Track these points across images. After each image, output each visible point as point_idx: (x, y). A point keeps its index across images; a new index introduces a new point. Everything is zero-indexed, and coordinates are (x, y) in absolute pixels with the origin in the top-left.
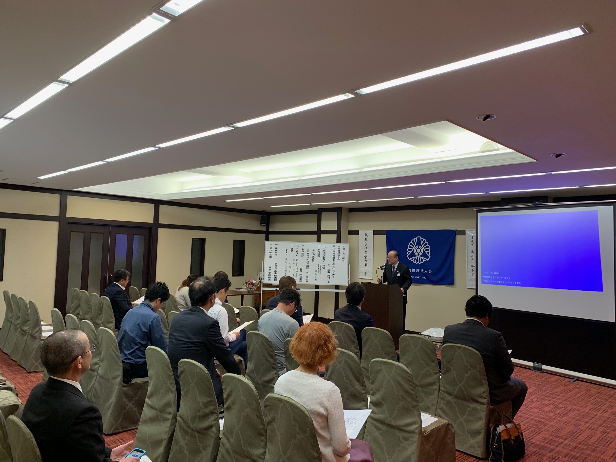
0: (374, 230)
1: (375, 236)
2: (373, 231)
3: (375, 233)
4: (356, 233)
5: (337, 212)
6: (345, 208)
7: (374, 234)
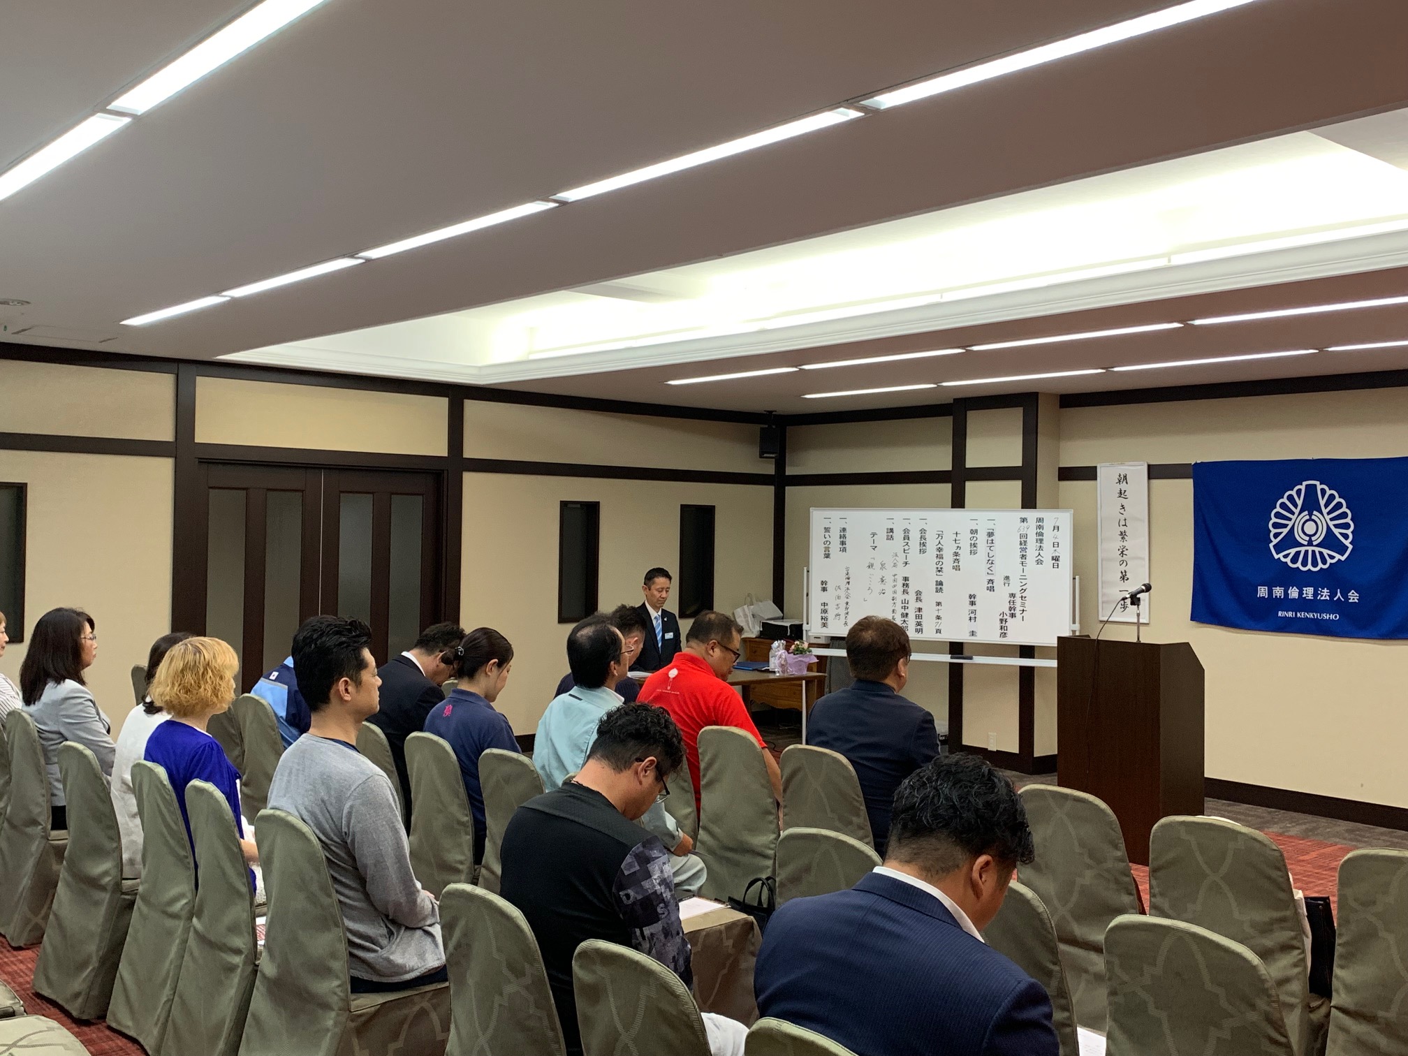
0: (1152, 463)
1: (1155, 482)
2: (1149, 466)
3: (1155, 472)
4: (1089, 474)
5: (1021, 410)
6: (1050, 395)
7: (1149, 478)
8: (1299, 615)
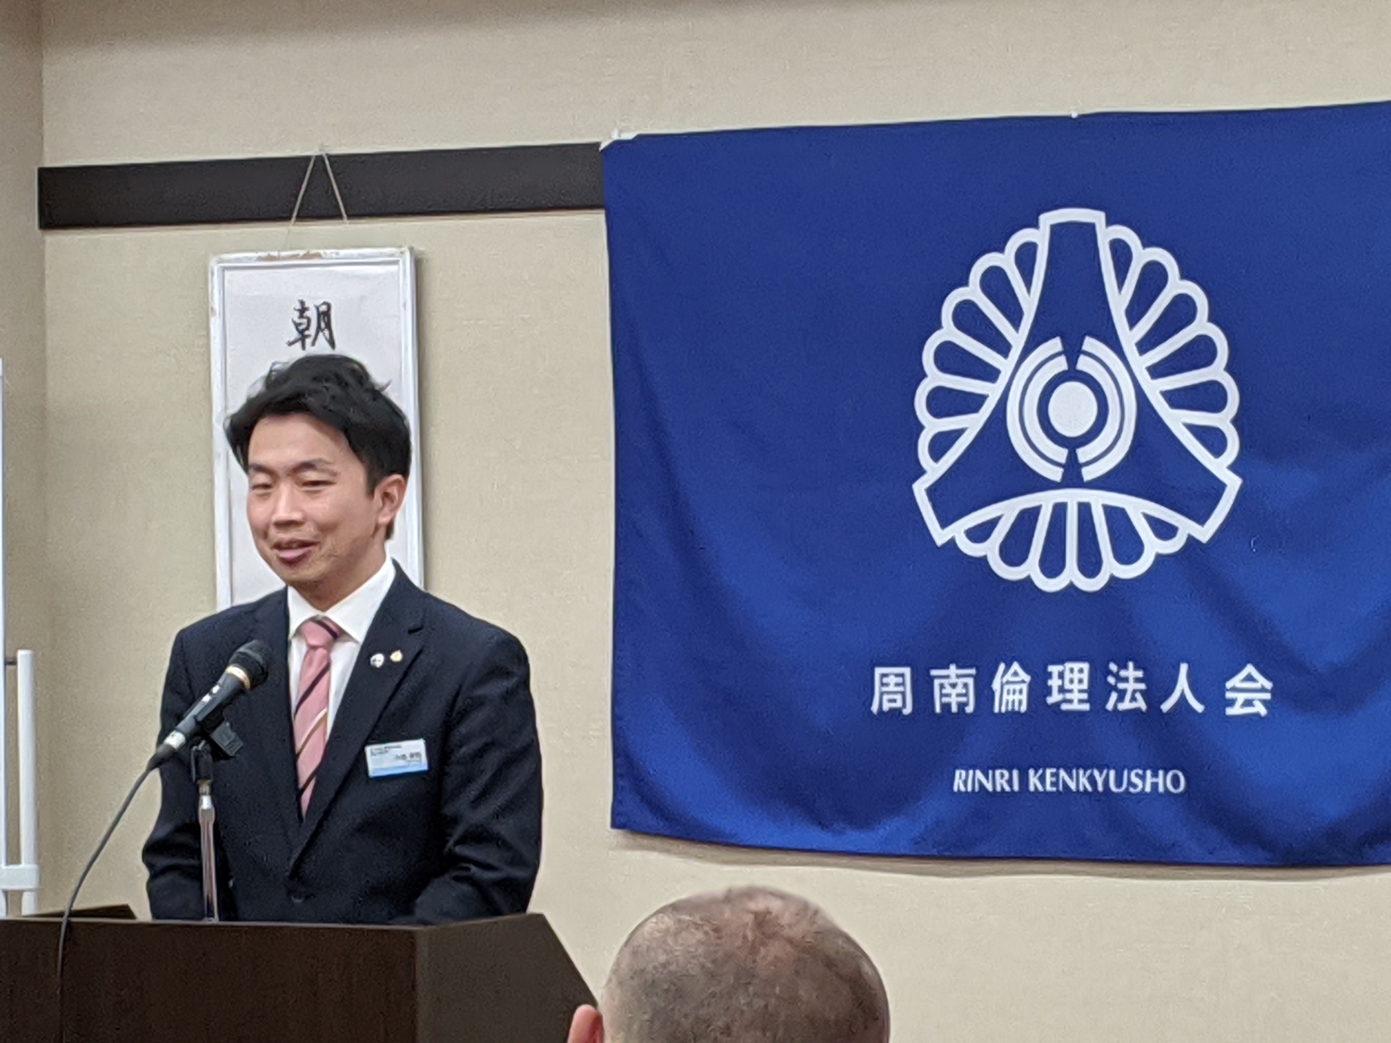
8: (1033, 781)
